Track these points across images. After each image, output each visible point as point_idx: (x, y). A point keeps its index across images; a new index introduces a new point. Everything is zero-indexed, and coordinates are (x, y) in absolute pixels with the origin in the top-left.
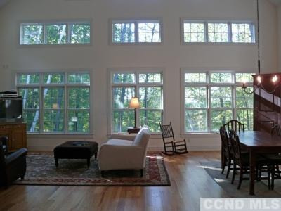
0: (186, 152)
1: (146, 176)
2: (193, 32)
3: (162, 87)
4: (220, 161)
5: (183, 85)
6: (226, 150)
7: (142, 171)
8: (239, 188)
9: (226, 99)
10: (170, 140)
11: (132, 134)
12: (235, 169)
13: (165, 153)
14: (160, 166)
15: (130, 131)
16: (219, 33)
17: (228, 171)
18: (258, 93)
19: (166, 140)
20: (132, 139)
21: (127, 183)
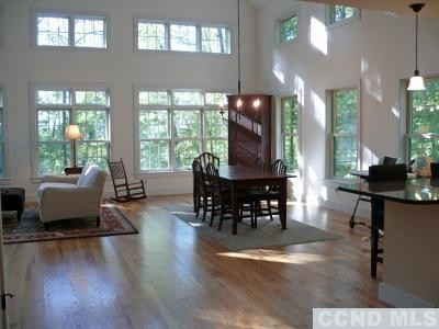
0: (145, 197)
1: (104, 226)
2: (150, 36)
3: (108, 110)
4: (193, 205)
5: (136, 108)
6: (201, 188)
7: (98, 219)
8: (219, 229)
9: (181, 127)
10: (123, 181)
11: (70, 176)
12: (213, 210)
13: (117, 200)
14: (116, 214)
15: (68, 171)
16: (184, 38)
17: (205, 214)
18: (234, 119)
19: (118, 182)
20: (74, 181)
21: (85, 235)
